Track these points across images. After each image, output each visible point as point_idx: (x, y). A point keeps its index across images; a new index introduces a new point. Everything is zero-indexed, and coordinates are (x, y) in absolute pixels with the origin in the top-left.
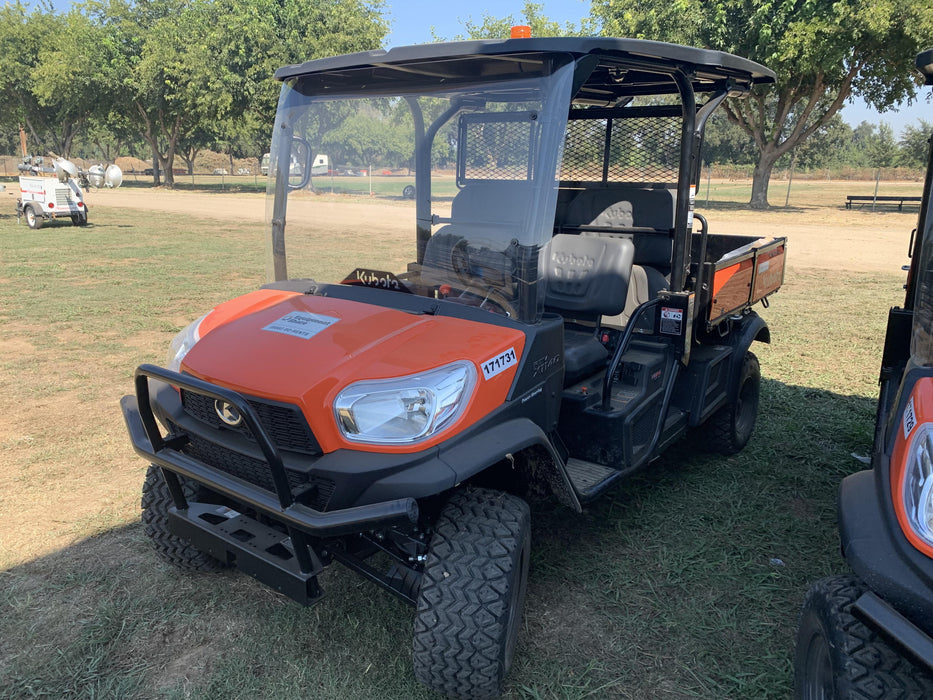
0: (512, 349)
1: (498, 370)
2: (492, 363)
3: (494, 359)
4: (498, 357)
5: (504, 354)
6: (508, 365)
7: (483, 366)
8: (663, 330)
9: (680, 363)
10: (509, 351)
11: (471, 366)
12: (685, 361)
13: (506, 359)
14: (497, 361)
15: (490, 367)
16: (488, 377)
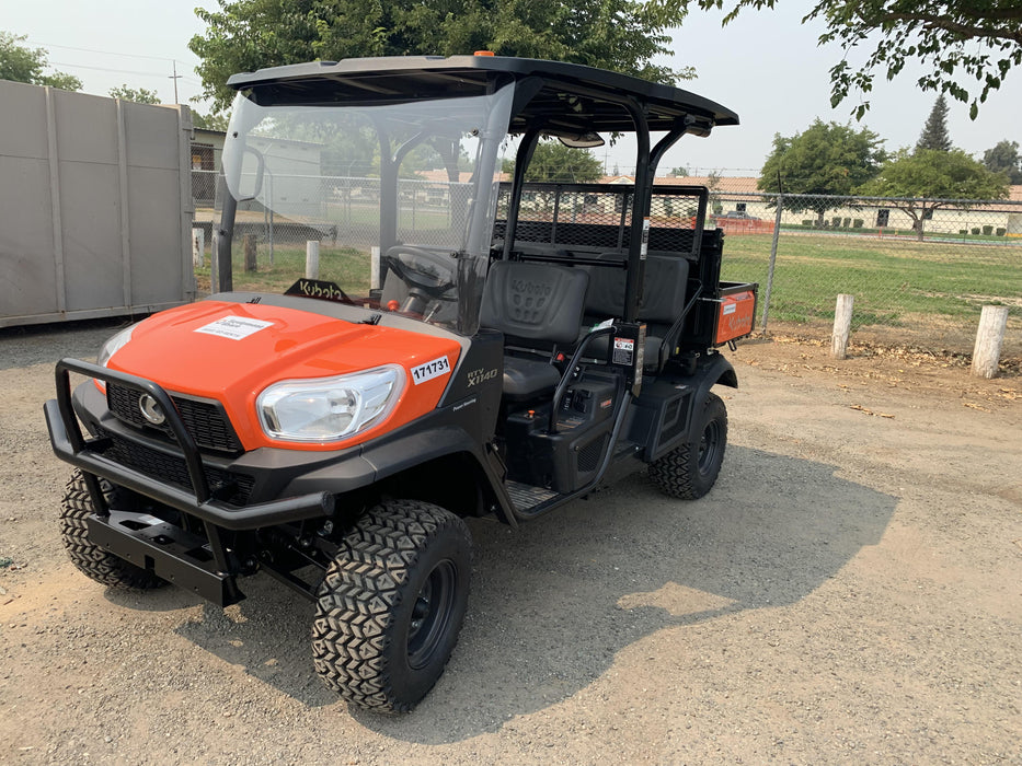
0: (446, 357)
1: (428, 377)
2: (423, 369)
3: (425, 365)
4: (430, 363)
5: (436, 361)
6: (440, 373)
7: (413, 370)
8: (617, 360)
9: (631, 394)
10: (442, 359)
11: (399, 369)
12: (637, 392)
13: (438, 366)
14: (429, 368)
15: (420, 373)
16: (417, 382)
